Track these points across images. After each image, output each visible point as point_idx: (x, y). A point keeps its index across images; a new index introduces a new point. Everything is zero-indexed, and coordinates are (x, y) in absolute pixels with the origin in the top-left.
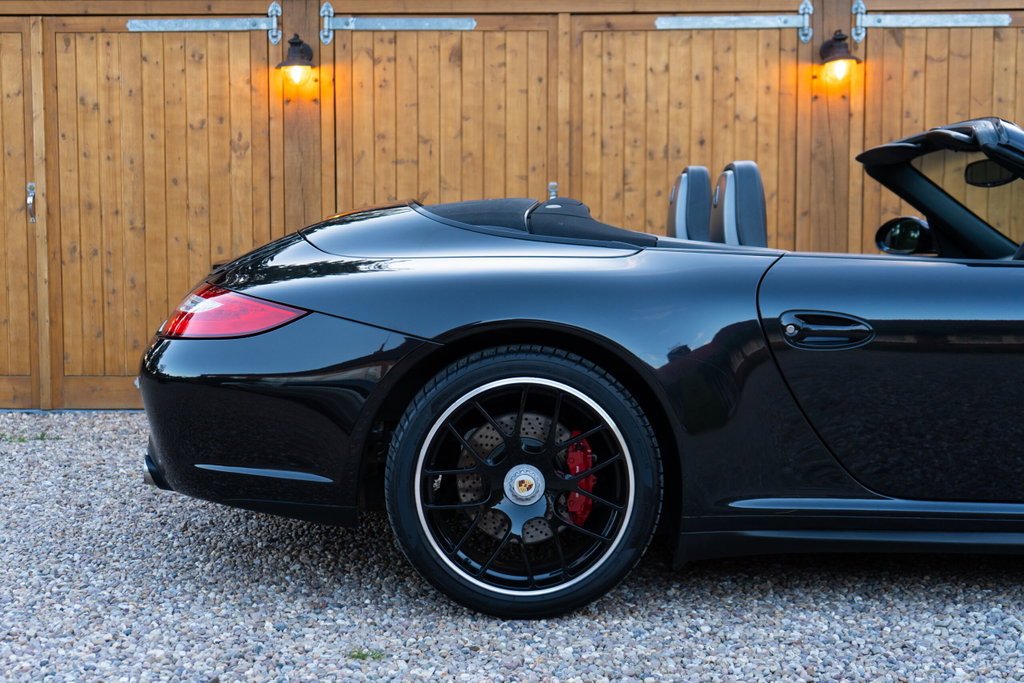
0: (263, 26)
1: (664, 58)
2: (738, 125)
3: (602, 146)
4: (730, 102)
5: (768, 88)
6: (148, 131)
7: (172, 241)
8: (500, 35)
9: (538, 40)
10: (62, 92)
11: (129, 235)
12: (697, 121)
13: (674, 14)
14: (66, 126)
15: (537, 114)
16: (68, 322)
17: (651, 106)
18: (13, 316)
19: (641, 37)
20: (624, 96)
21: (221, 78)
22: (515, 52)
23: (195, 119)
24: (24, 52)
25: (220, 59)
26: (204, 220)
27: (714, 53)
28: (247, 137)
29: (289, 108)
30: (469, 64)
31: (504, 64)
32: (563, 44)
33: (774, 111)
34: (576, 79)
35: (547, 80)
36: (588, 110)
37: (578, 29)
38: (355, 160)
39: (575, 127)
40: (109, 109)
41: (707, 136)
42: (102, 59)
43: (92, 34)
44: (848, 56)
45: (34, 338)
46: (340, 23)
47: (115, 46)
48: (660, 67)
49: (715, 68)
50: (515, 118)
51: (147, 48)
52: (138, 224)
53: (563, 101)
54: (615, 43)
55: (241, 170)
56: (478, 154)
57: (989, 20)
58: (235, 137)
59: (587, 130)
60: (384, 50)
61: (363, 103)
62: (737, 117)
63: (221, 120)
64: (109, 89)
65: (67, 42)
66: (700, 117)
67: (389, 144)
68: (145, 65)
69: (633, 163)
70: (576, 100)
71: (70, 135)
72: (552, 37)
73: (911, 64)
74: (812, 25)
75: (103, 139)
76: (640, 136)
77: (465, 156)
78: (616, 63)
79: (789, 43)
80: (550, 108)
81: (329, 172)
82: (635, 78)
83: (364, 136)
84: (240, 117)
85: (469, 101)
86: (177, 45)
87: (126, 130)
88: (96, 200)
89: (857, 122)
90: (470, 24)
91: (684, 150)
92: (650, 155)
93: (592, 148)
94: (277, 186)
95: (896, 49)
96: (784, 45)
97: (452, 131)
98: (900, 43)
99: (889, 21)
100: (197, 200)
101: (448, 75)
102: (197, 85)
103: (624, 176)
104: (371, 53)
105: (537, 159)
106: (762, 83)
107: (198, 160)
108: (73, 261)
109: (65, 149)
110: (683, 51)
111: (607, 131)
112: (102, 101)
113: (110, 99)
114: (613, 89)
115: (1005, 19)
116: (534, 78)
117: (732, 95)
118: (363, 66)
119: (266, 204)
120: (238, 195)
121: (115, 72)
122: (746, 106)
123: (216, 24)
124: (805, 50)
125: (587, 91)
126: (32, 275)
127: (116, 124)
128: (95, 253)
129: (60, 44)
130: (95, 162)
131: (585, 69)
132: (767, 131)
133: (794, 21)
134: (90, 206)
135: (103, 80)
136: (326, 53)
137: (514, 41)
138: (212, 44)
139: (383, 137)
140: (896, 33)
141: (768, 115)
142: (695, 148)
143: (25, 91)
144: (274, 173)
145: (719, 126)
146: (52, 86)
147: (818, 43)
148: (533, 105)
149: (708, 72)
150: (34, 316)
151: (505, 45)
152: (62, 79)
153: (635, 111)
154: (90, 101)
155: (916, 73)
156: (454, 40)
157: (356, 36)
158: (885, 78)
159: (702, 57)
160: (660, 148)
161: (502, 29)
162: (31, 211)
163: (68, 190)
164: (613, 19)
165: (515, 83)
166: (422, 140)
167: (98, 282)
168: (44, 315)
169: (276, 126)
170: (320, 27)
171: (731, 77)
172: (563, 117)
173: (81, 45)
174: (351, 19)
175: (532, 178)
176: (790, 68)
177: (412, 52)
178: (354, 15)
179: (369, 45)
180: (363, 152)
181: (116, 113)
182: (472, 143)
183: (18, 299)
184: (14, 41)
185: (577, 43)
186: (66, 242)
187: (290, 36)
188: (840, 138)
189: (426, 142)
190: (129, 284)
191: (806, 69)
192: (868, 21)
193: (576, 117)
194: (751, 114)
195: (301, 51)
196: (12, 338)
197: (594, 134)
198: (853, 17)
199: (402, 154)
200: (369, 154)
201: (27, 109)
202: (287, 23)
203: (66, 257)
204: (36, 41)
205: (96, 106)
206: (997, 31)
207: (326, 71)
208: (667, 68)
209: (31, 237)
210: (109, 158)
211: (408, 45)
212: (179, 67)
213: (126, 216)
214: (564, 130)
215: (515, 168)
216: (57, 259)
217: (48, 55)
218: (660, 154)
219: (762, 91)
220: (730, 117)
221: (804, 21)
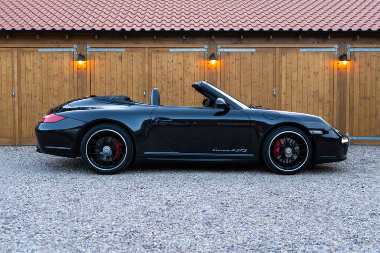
0: (72, 51)
1: (172, 59)
2: (190, 75)
3: (157, 80)
4: (188, 69)
5: (197, 66)
6: (43, 76)
7: (49, 103)
8: (131, 53)
9: (140, 54)
10: (22, 67)
11: (39, 102)
12: (180, 74)
13: (174, 48)
14: (23, 75)
15: (140, 72)
16: (23, 124)
17: (168, 70)
18: (9, 122)
19: (166, 54)
20: (162, 68)
21: (62, 63)
22: (134, 57)
23: (55, 73)
24: (12, 57)
25: (61, 58)
26: (57, 98)
27: (184, 58)
28: (68, 77)
29: (79, 71)
30: (123, 60)
31: (132, 60)
32: (147, 55)
33: (199, 72)
34: (150, 64)
35: (143, 64)
36: (153, 71)
37: (150, 52)
38: (95, 84)
39: (150, 75)
40: (34, 71)
41: (182, 78)
42: (32, 58)
43: (30, 52)
44: (215, 59)
45: (15, 127)
46: (91, 50)
47: (35, 56)
48: (171, 61)
49: (184, 61)
50: (135, 74)
51: (43, 56)
52: (41, 99)
53: (147, 69)
54: (160, 55)
55: (67, 86)
56: (126, 82)
57: (250, 50)
58: (65, 78)
59: (153, 76)
60: (102, 56)
61: (97, 69)
62: (190, 73)
63: (62, 74)
64: (34, 66)
65: (23, 54)
66: (181, 73)
67: (104, 80)
68: (43, 60)
69: (164, 84)
70: (150, 68)
71: (24, 77)
72: (144, 53)
73: (232, 61)
74: (207, 51)
75: (32, 78)
76: (166, 78)
77: (123, 82)
78: (160, 60)
79: (202, 55)
80: (143, 71)
81: (89, 86)
82: (165, 63)
83: (98, 77)
84: (67, 73)
85: (124, 69)
86: (51, 55)
87: (38, 76)
88: (30, 93)
89: (219, 75)
90: (123, 50)
91: (177, 81)
92: (169, 82)
93: (154, 81)
94: (76, 90)
95: (228, 57)
96: (200, 55)
97: (120, 76)
98: (229, 56)
99: (226, 50)
100: (56, 93)
101: (118, 63)
102: (56, 65)
103: (162, 88)
104: (99, 57)
105: (141, 83)
106: (196, 65)
107: (56, 84)
108: (24, 108)
109: (23, 81)
110: (176, 57)
111: (158, 76)
112: (32, 69)
113: (34, 68)
114: (159, 66)
115: (254, 50)
116: (139, 64)
117: (188, 68)
118: (97, 60)
119: (73, 94)
120: (66, 92)
121: (35, 62)
122: (192, 71)
123: (60, 50)
124: (206, 57)
125: (153, 67)
126: (14, 112)
127: (36, 74)
128: (30, 107)
129: (21, 55)
130: (30, 84)
131: (152, 61)
132: (197, 77)
133: (203, 50)
134: (29, 95)
135: (32, 63)
136: (88, 57)
137: (134, 54)
138: (59, 55)
139: (102, 78)
140: (228, 53)
141: (197, 73)
142: (180, 81)
143: (12, 66)
144: (75, 87)
145: (185, 75)
146: (19, 65)
147: (209, 55)
148: (140, 70)
149: (183, 62)
150: (14, 122)
151: (132, 55)
152: (22, 63)
153: (164, 72)
154: (29, 69)
155: (233, 63)
156: (120, 54)
157: (95, 53)
158: (225, 64)
159: (181, 59)
160: (171, 81)
161: (132, 52)
162: (14, 96)
163: (23, 91)
164: (159, 49)
165: (135, 65)
166: (112, 79)
167: (31, 114)
168: (17, 122)
169: (76, 75)
170: (86, 51)
171: (188, 64)
172: (147, 73)
173: (27, 55)
174: (94, 49)
175: (139, 88)
176: (202, 62)
177: (110, 57)
178: (95, 48)
179: (99, 55)
180: (97, 82)
181: (35, 72)
182: (124, 79)
183: (10, 118)
184: (10, 54)
185: (150, 55)
186: (23, 104)
187: (79, 53)
188: (215, 78)
189: (113, 79)
190: (38, 114)
191: (206, 62)
192: (221, 50)
193: (150, 73)
194: (193, 73)
195: (82, 57)
196: (9, 128)
197: (154, 77)
198: (217, 49)
199: (107, 82)
200: (99, 82)
201: (13, 71)
202: (78, 50)
203: (23, 107)
204: (15, 54)
205: (30, 70)
206: (252, 53)
207: (88, 62)
208: (172, 61)
209: (14, 103)
210: (33, 83)
211: (108, 55)
212: (51, 60)
213: (38, 97)
214: (147, 76)
215: (135, 85)
216: (20, 108)
217: (18, 57)
218: (171, 82)
219: (196, 67)
220: (188, 73)
221: (206, 50)
